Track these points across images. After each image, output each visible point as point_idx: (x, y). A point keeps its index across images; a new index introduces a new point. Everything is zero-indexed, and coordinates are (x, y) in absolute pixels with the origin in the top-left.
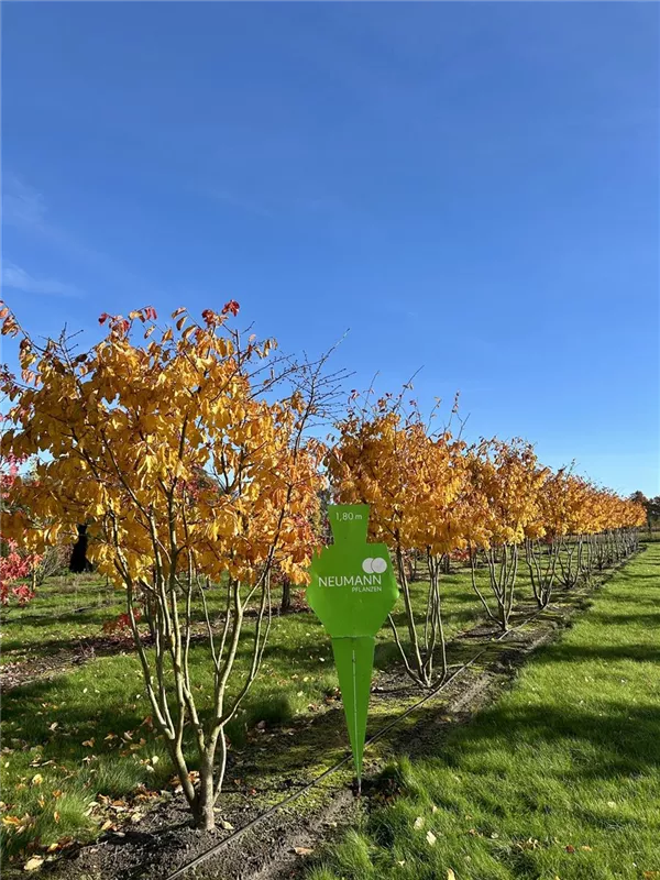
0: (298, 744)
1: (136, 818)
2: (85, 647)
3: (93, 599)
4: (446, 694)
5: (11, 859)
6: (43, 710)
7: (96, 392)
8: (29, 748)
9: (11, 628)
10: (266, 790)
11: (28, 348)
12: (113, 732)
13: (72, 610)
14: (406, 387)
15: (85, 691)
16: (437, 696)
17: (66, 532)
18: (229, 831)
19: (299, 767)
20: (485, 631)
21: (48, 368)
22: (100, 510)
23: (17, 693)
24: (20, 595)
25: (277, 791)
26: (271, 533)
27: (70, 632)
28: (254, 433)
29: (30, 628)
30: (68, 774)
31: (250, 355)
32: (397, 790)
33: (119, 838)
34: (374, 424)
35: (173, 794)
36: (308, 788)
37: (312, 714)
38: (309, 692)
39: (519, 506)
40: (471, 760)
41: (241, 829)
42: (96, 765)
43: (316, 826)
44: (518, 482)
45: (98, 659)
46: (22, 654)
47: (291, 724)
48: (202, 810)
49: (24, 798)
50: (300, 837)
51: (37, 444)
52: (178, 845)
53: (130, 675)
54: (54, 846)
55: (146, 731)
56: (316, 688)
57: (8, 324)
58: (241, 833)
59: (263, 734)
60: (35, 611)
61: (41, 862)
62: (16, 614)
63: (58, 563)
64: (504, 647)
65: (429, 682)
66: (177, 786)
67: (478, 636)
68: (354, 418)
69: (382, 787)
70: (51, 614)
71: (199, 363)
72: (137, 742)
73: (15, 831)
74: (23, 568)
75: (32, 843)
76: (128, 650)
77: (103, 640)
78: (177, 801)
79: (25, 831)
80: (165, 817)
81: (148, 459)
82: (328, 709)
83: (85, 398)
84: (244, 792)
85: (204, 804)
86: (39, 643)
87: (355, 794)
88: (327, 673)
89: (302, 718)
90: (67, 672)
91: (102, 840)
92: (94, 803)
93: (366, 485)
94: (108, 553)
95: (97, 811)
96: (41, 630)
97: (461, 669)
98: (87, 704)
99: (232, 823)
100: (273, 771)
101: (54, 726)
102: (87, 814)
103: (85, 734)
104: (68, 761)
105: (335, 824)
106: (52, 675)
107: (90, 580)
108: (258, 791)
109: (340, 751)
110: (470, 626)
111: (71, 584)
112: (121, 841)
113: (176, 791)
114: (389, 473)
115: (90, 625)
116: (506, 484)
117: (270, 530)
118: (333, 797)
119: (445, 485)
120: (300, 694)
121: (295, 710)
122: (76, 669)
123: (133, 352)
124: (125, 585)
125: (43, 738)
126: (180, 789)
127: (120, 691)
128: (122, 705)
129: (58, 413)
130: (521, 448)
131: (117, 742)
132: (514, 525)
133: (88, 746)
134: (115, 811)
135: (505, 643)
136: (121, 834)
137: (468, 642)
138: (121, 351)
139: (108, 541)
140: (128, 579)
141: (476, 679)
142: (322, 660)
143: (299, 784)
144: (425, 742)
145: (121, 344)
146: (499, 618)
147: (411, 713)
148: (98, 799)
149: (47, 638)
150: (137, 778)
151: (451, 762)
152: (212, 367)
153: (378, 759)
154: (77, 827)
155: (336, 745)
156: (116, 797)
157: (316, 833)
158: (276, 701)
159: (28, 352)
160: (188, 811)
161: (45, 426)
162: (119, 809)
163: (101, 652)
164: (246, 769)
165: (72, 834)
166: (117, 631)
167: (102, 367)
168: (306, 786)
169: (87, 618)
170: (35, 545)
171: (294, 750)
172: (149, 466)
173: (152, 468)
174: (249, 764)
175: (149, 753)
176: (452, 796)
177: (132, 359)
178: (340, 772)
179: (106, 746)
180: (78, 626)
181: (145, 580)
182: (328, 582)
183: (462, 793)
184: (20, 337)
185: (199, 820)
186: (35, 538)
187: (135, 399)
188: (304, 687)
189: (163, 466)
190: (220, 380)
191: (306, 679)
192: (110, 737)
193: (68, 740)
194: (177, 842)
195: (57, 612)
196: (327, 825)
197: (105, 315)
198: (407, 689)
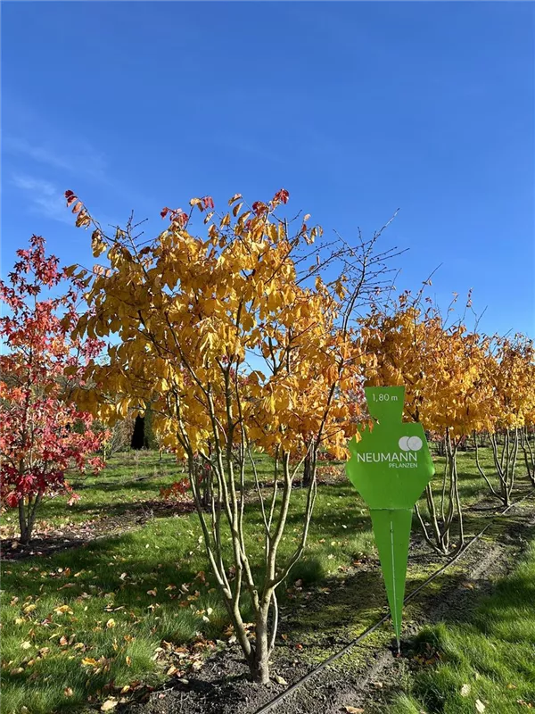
0: (334, 603)
1: (197, 665)
2: (146, 509)
3: (149, 471)
4: (464, 562)
5: (90, 699)
6: (114, 561)
7: (160, 276)
8: (103, 594)
9: (87, 492)
10: (311, 646)
11: (99, 237)
12: (172, 583)
13: (134, 479)
14: (425, 283)
15: (147, 546)
16: (455, 564)
17: (135, 406)
18: (283, 686)
19: (338, 625)
20: (487, 505)
21: (117, 256)
22: (165, 387)
23: (93, 546)
24: (94, 466)
25: (321, 647)
26: (321, 409)
27: (132, 496)
28: (304, 315)
29: (103, 492)
30: (137, 620)
31: (297, 242)
32: (435, 654)
33: (183, 684)
34: (395, 318)
35: (228, 644)
36: (350, 647)
37: (343, 575)
38: (338, 556)
39: (521, 394)
40: (503, 627)
41: (294, 684)
42: (159, 613)
43: (362, 684)
44: (519, 374)
45: (157, 519)
46: (97, 513)
47: (325, 584)
48: (258, 665)
49: (101, 641)
50: (349, 695)
51: (108, 326)
52: (238, 698)
53: (183, 534)
54: (126, 688)
55: (200, 584)
56: (344, 552)
57: (81, 217)
58: (294, 689)
59: (301, 591)
60: (106, 480)
61: (116, 703)
62: (91, 481)
63: (122, 442)
64: (509, 520)
65: (446, 551)
66: (230, 636)
67: (482, 510)
68: (376, 313)
69: (420, 650)
70: (118, 481)
71: (254, 246)
72: (193, 594)
73: (93, 672)
74: (96, 443)
75: (108, 685)
76: (180, 513)
77: (159, 504)
78: (231, 651)
79: (101, 673)
80: (223, 667)
81: (210, 335)
82: (356, 571)
83: (150, 283)
84: (292, 647)
85: (260, 659)
86: (109, 505)
87: (395, 655)
88: (351, 539)
89: (334, 578)
90: (132, 530)
91: (169, 685)
92: (159, 649)
93: (389, 372)
94: (172, 425)
95: (162, 657)
96: (110, 494)
97: (474, 540)
98: (150, 557)
99: (286, 678)
100: (315, 628)
101: (123, 576)
102: (155, 658)
103: (149, 584)
104: (136, 608)
105: (381, 684)
106: (121, 532)
107: (147, 455)
108: (304, 646)
109: (374, 612)
110: (472, 501)
111: (132, 459)
112: (186, 688)
113: (230, 642)
114: (411, 361)
115: (149, 491)
116: (509, 375)
117: (320, 406)
118: (375, 657)
119: (463, 372)
120: (331, 557)
121: (327, 571)
122: (139, 527)
123: (192, 241)
124: (186, 456)
125: (114, 586)
126: (233, 639)
127: (176, 548)
128: (178, 560)
129: (127, 297)
130: (523, 343)
131: (176, 592)
132: (516, 411)
133: (152, 595)
134: (178, 656)
135: (508, 517)
136: (185, 681)
137: (474, 515)
138: (182, 239)
139: (171, 415)
140: (189, 451)
141: (488, 549)
142: (345, 527)
143: (341, 643)
144: (451, 606)
145: (182, 232)
146: (502, 494)
147: (434, 578)
148: (163, 646)
149: (115, 501)
150: (195, 627)
151: (483, 629)
152: (265, 251)
153: (412, 622)
154: (145, 671)
155: (369, 605)
156: (178, 645)
157: (363, 692)
158: (309, 562)
159: (99, 242)
160: (243, 662)
161: (116, 309)
162: (182, 655)
163: (159, 513)
164: (291, 624)
165: (141, 676)
166: (172, 496)
167: (165, 252)
168: (348, 644)
169: (146, 485)
170: (108, 418)
171: (331, 608)
172: (212, 343)
173: (214, 345)
174: (292, 619)
175: (204, 604)
176: (492, 664)
177: (192, 247)
178: (377, 632)
179: (168, 596)
180: (139, 492)
181: (203, 451)
182: (366, 458)
183: (500, 660)
184: (92, 228)
185: (256, 675)
186: (107, 412)
187: (195, 283)
188: (332, 551)
189: (222, 343)
190: (273, 262)
191: (333, 543)
192: (169, 588)
193: (136, 589)
194: (237, 695)
195: (122, 480)
196: (373, 685)
197: (167, 209)
198: (427, 555)
